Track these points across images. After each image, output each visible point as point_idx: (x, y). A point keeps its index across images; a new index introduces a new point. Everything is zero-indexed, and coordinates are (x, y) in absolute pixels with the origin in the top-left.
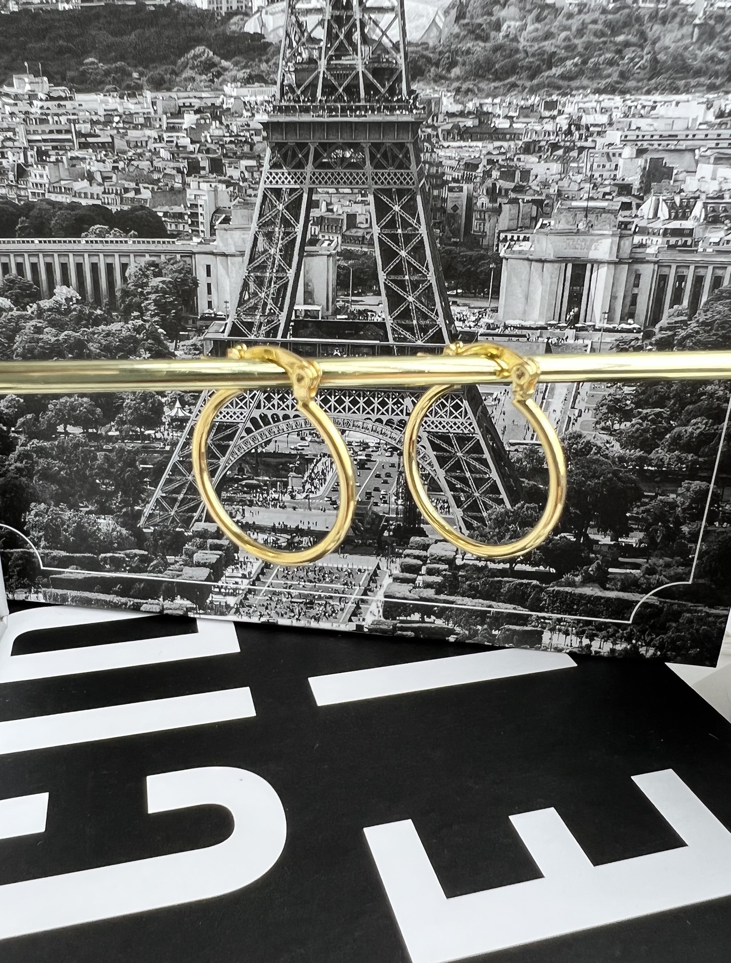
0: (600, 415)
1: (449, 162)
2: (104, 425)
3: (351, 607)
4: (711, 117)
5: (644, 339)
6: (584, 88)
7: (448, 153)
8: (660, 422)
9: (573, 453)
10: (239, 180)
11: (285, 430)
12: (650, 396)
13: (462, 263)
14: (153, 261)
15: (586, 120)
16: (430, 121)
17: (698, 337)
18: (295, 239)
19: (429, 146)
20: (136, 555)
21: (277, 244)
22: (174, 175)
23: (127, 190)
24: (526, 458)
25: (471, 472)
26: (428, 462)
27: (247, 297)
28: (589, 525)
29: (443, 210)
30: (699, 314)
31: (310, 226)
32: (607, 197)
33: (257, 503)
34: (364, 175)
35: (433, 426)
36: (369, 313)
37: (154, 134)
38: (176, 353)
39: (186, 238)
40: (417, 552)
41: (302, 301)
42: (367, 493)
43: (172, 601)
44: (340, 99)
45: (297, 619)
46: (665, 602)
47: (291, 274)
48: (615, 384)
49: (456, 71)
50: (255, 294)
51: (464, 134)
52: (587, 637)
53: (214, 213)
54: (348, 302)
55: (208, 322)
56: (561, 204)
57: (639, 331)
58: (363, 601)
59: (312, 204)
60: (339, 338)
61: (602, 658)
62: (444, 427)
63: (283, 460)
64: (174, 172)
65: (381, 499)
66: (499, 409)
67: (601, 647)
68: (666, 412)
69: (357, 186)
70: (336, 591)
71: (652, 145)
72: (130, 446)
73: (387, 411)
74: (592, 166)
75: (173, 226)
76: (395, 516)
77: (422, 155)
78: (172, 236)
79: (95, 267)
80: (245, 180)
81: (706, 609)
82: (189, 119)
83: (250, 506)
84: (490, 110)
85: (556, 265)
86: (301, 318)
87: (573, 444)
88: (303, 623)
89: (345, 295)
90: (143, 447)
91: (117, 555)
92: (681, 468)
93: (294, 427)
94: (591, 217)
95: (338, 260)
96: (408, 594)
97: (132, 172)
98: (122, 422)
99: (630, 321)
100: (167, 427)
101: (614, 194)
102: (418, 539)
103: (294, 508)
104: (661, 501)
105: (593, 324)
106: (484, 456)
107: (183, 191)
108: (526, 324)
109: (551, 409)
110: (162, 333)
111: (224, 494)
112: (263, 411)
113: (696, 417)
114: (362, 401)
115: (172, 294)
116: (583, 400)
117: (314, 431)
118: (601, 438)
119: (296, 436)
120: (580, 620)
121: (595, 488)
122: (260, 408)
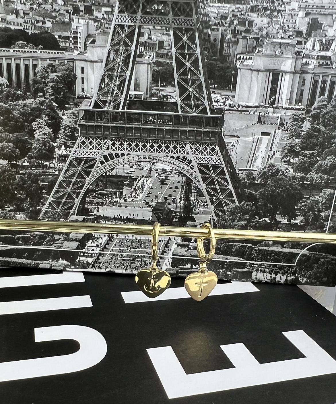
0: (284, 154)
1: (213, 15)
2: (20, 159)
5: (306, 114)
8: (313, 158)
9: (270, 175)
10: (101, 19)
11: (122, 162)
12: (308, 144)
13: (217, 70)
14: (52, 64)
17: (332, 113)
18: (131, 53)
19: (203, 6)
20: (37, 235)
21: (121, 56)
22: (65, 14)
23: (38, 22)
24: (247, 177)
25: (219, 185)
26: (197, 180)
27: (103, 86)
28: (277, 213)
29: (209, 41)
30: (333, 101)
31: (139, 46)
32: (291, 37)
33: (106, 204)
34: (168, 19)
35: (200, 160)
36: (169, 97)
38: (63, 117)
39: (71, 51)
41: (133, 89)
42: (165, 198)
43: (57, 262)
45: (126, 269)
46: (312, 254)
47: (128, 73)
48: (291, 138)
50: (108, 84)
52: (274, 274)
54: (158, 90)
55: (81, 100)
57: (304, 110)
58: (161, 258)
59: (140, 34)
60: (152, 111)
61: (281, 284)
62: (206, 161)
63: (120, 179)
64: (65, 12)
65: (172, 201)
66: (234, 151)
67: (281, 278)
68: (315, 153)
69: (165, 26)
70: (147, 253)
72: (35, 171)
73: (177, 151)
74: (284, 20)
75: (64, 44)
76: (179, 210)
77: (199, 10)
78: (63, 49)
79: (18, 66)
81: (331, 257)
83: (102, 206)
85: (265, 73)
86: (132, 99)
87: (270, 170)
88: (129, 272)
89: (156, 86)
90: (43, 172)
91: (26, 236)
92: (321, 183)
93: (127, 161)
95: (154, 67)
96: (185, 253)
97: (41, 11)
98: (31, 158)
99: (300, 104)
100: (56, 160)
102: (191, 222)
103: (126, 207)
104: (312, 200)
105: (282, 105)
106: (226, 177)
107: (69, 24)
108: (249, 104)
109: (260, 151)
110: (56, 106)
111: (88, 199)
112: (110, 151)
113: (329, 155)
114: (163, 146)
115: (61, 83)
116: (276, 146)
117: (138, 163)
118: (284, 167)
119: (128, 166)
120: (271, 264)
121: (280, 193)
122: (109, 150)
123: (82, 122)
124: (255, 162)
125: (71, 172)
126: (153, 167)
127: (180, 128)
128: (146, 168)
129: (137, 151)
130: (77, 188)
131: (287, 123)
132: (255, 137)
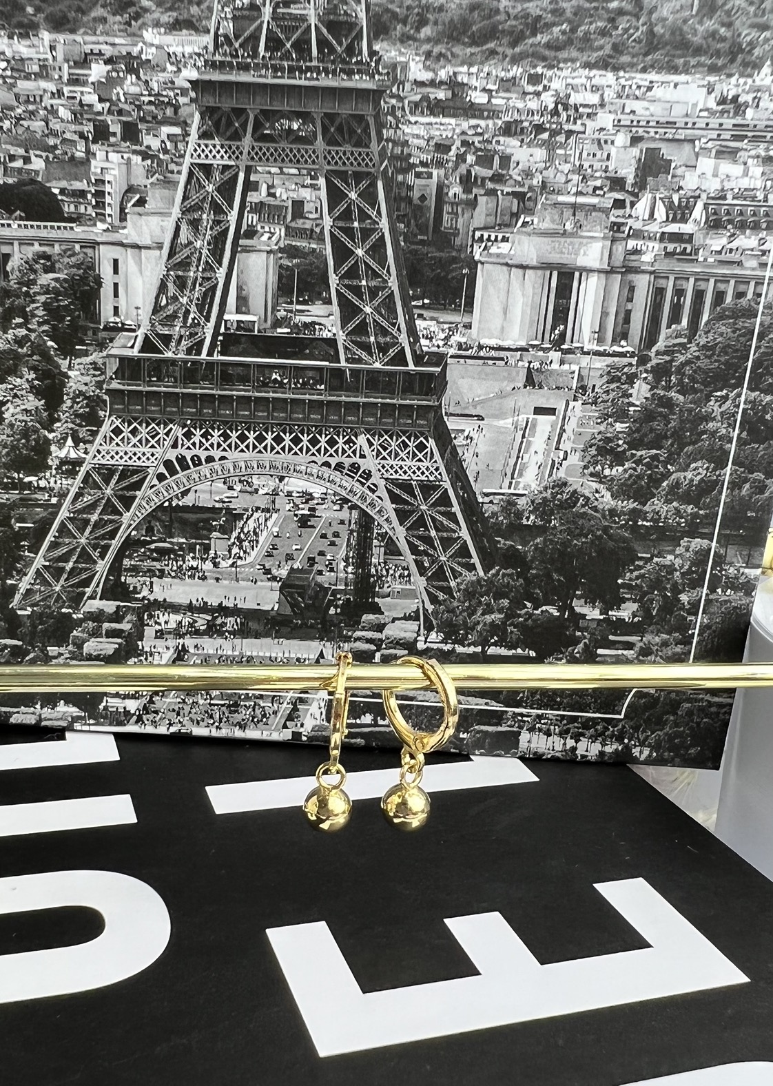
0: (589, 458)
1: (416, 142)
3: (286, 708)
4: (712, 104)
5: (638, 366)
6: (573, 61)
7: (415, 130)
8: (657, 467)
9: (557, 505)
10: (159, 151)
11: (208, 476)
12: (645, 435)
13: (430, 266)
14: (44, 252)
15: (575, 99)
16: (394, 90)
17: (699, 364)
18: (227, 229)
19: (393, 122)
20: (6, 646)
21: (205, 235)
22: (75, 141)
23: (12, 158)
24: (502, 511)
25: (437, 530)
26: (385, 517)
27: (164, 302)
28: (574, 596)
29: (409, 200)
30: (699, 336)
31: (246, 213)
32: (597, 192)
33: (169, 574)
34: (314, 152)
35: (392, 471)
36: (317, 327)
37: (52, 87)
38: (70, 373)
39: (88, 223)
40: (369, 635)
41: (234, 309)
42: (310, 559)
43: (53, 709)
44: (286, 56)
45: (217, 727)
46: (661, 691)
47: (221, 273)
48: (605, 420)
49: (426, 31)
50: (175, 298)
51: (436, 108)
52: (571, 738)
53: (127, 192)
54: (291, 311)
55: (112, 334)
56: (547, 199)
57: (633, 355)
58: (302, 700)
59: (250, 186)
60: (279, 358)
61: (589, 763)
62: (405, 472)
63: (204, 516)
64: (76, 138)
65: (327, 566)
66: (471, 451)
67: (589, 749)
68: (663, 454)
69: (306, 166)
71: (648, 132)
72: (3, 497)
73: (336, 452)
74: (581, 154)
75: (72, 207)
76: (343, 588)
77: (385, 131)
78: (71, 220)
80: (166, 151)
81: (707, 698)
82: (98, 71)
83: (160, 577)
84: (465, 81)
85: (540, 272)
86: (232, 331)
87: (557, 493)
88: (224, 732)
89: (288, 303)
90: (21, 499)
92: (679, 523)
93: (220, 473)
94: (580, 215)
95: (281, 258)
97: (20, 135)
99: (623, 343)
100: (54, 472)
101: (605, 189)
102: (371, 617)
103: (217, 580)
104: (657, 564)
105: (581, 345)
106: (453, 510)
107: (86, 162)
108: (505, 344)
109: (532, 450)
110: (53, 347)
111: (127, 562)
112: (180, 451)
113: (695, 460)
114: (305, 438)
115: (67, 296)
116: (569, 439)
117: (246, 478)
118: (589, 486)
119: (221, 485)
120: (564, 716)
121: (582, 548)
122: (177, 448)
123: (115, 385)
124: (520, 475)
125: (87, 499)
126: (281, 487)
127: (343, 398)
128: (265, 490)
129: (242, 451)
130: (103, 537)
131: (594, 386)
132: (520, 418)
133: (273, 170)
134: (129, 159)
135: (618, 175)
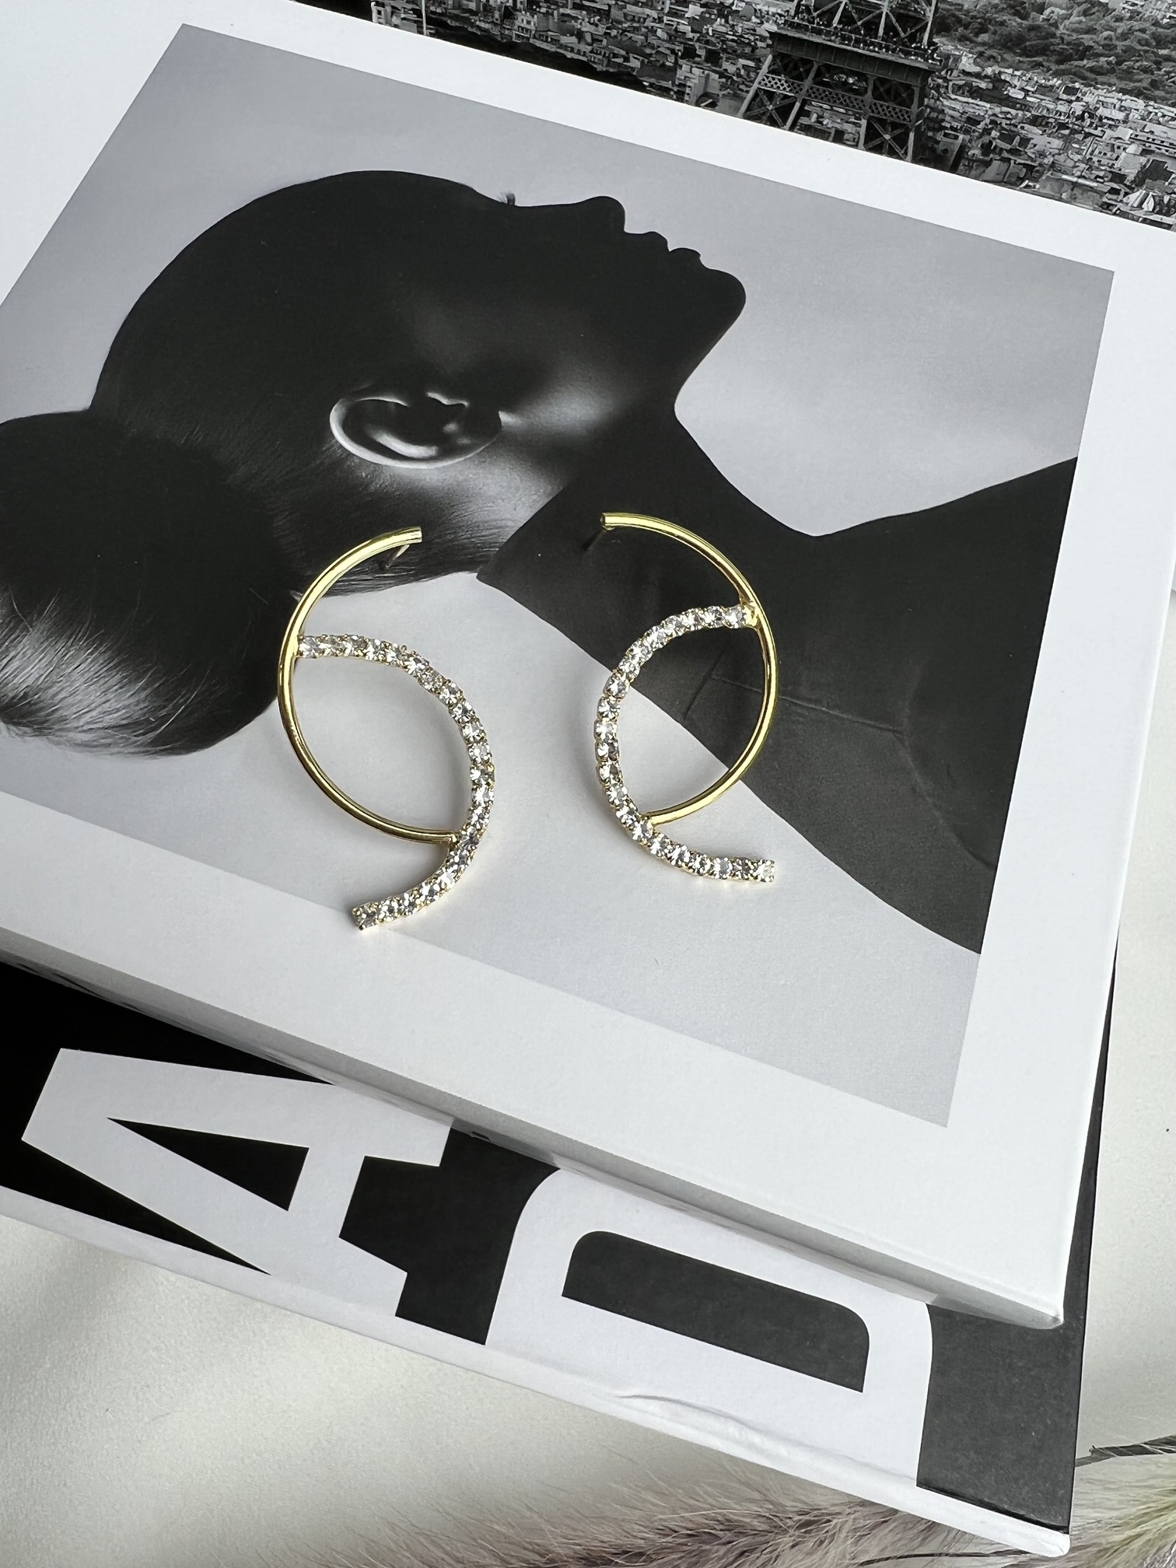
6: (1110, 85)
7: (953, 104)
15: (1101, 112)
16: (943, 73)
37: (654, 14)
44: (856, 31)
49: (984, 37)
51: (975, 93)
53: (701, 96)
56: (1052, 174)
71: (1159, 149)
80: (739, 75)
82: (694, 10)
84: (1008, 79)
94: (1077, 191)
101: (1106, 179)
133: (825, 106)
134: (708, 75)
135: (1122, 172)
